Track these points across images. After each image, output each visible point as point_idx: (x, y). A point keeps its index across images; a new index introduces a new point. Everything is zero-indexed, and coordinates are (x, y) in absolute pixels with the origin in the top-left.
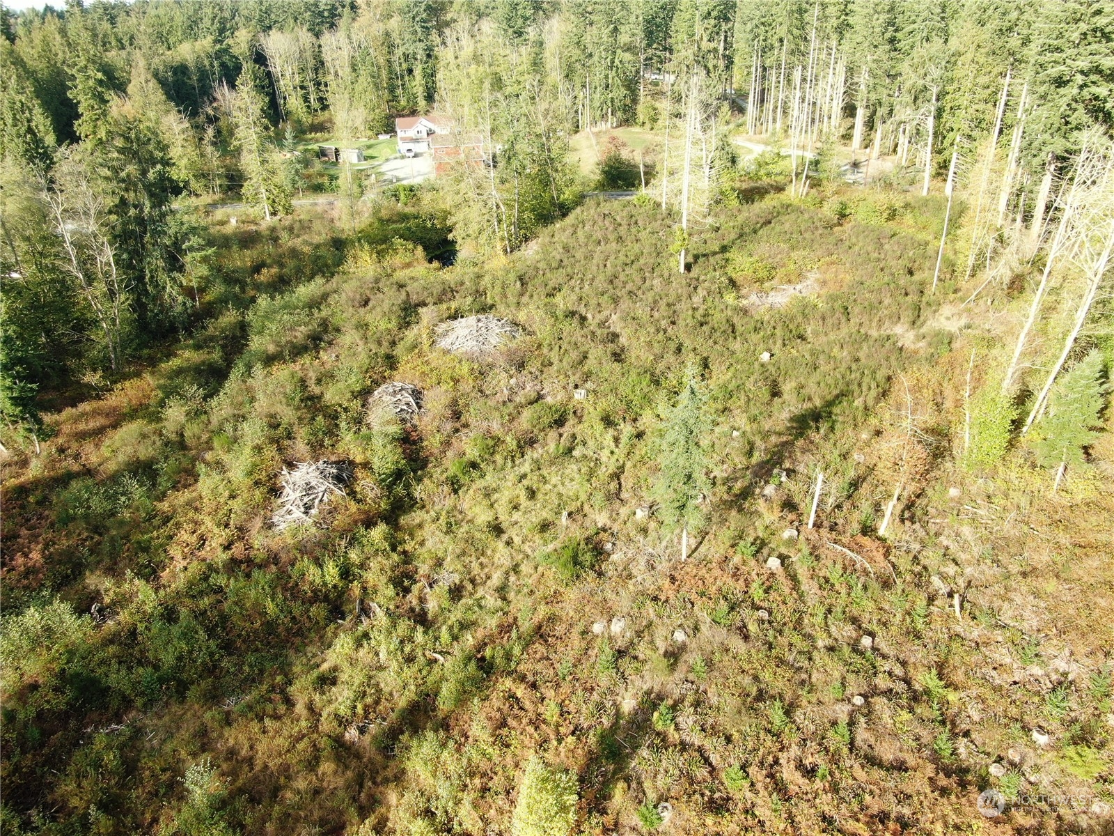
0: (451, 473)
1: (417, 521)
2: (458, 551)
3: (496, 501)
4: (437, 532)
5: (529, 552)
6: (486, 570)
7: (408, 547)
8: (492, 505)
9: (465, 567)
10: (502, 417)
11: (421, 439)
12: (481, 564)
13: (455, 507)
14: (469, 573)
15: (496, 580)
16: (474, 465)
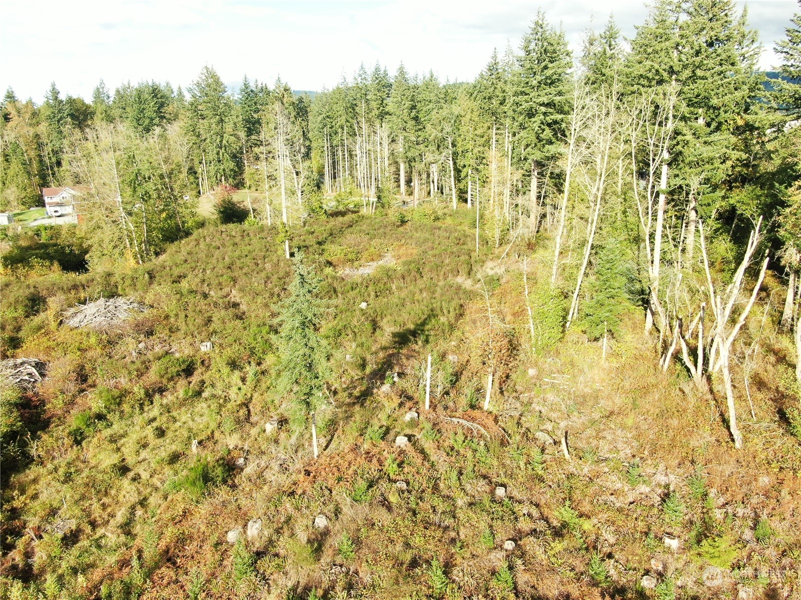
0: (74, 427)
1: (32, 477)
2: (77, 497)
3: (123, 445)
4: (53, 483)
5: (159, 484)
6: (109, 510)
7: (16, 504)
8: (118, 449)
9: (84, 510)
10: (130, 373)
11: (43, 403)
12: (103, 505)
13: (78, 458)
14: (89, 515)
15: (121, 516)
16: (100, 417)
